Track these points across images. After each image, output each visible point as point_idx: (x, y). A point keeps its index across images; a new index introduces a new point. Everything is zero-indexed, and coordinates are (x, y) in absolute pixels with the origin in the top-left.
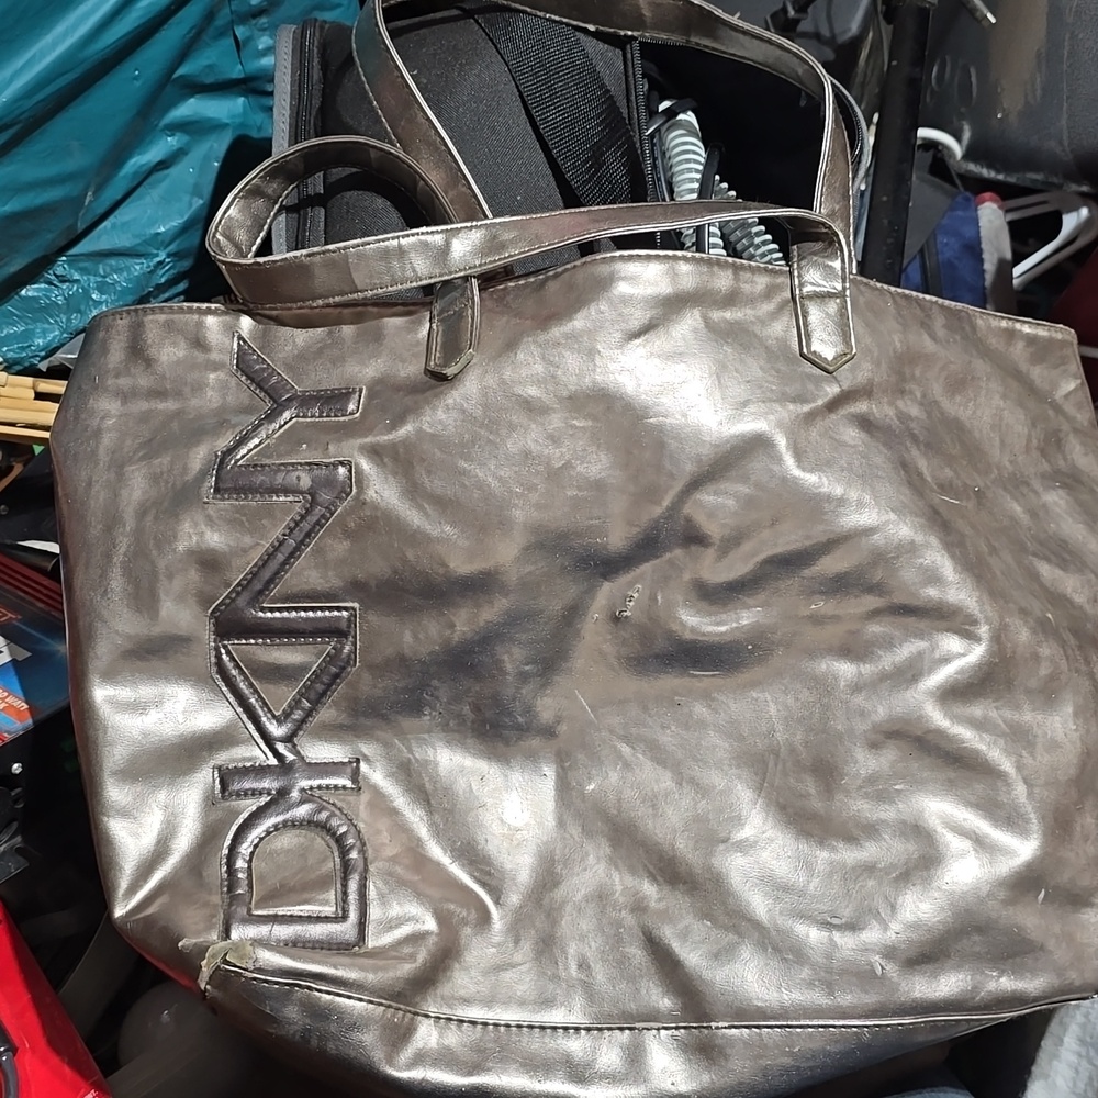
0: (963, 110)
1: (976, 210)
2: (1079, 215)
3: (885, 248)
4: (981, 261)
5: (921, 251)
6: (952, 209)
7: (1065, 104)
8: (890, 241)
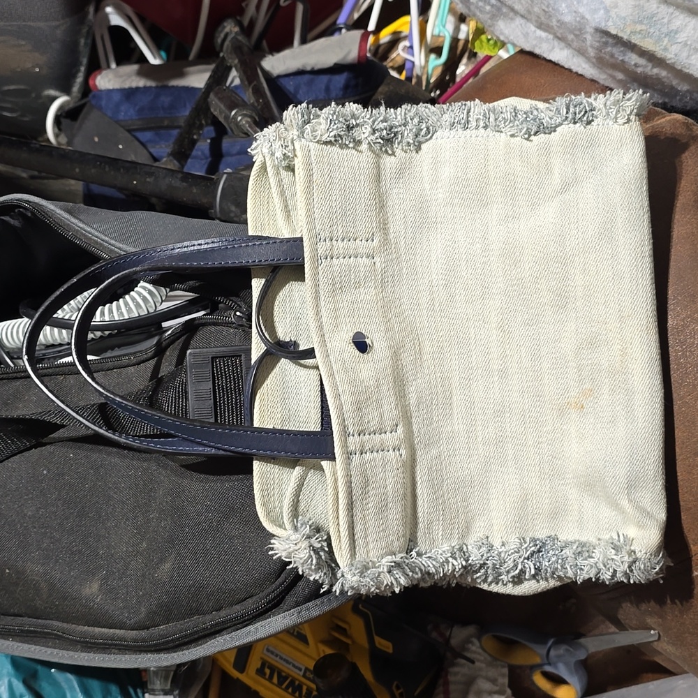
0: (33, 95)
1: (101, 91)
2: (111, 13)
3: (112, 173)
4: (137, 89)
5: (129, 131)
6: (100, 108)
7: (29, 23)
8: (107, 169)
